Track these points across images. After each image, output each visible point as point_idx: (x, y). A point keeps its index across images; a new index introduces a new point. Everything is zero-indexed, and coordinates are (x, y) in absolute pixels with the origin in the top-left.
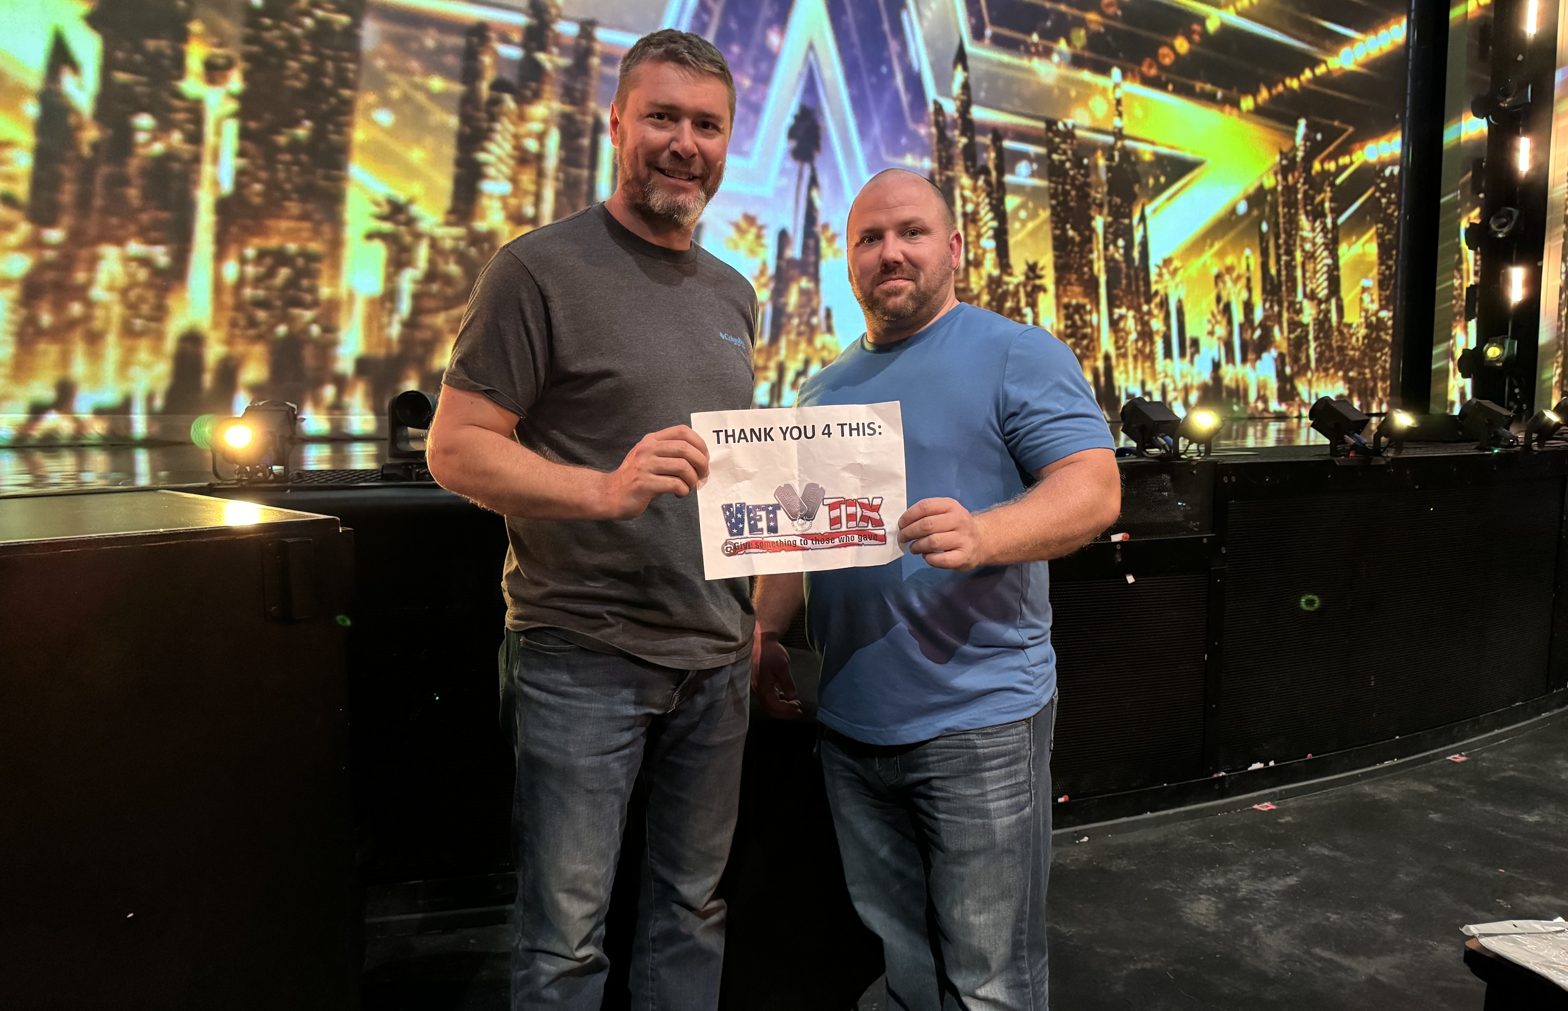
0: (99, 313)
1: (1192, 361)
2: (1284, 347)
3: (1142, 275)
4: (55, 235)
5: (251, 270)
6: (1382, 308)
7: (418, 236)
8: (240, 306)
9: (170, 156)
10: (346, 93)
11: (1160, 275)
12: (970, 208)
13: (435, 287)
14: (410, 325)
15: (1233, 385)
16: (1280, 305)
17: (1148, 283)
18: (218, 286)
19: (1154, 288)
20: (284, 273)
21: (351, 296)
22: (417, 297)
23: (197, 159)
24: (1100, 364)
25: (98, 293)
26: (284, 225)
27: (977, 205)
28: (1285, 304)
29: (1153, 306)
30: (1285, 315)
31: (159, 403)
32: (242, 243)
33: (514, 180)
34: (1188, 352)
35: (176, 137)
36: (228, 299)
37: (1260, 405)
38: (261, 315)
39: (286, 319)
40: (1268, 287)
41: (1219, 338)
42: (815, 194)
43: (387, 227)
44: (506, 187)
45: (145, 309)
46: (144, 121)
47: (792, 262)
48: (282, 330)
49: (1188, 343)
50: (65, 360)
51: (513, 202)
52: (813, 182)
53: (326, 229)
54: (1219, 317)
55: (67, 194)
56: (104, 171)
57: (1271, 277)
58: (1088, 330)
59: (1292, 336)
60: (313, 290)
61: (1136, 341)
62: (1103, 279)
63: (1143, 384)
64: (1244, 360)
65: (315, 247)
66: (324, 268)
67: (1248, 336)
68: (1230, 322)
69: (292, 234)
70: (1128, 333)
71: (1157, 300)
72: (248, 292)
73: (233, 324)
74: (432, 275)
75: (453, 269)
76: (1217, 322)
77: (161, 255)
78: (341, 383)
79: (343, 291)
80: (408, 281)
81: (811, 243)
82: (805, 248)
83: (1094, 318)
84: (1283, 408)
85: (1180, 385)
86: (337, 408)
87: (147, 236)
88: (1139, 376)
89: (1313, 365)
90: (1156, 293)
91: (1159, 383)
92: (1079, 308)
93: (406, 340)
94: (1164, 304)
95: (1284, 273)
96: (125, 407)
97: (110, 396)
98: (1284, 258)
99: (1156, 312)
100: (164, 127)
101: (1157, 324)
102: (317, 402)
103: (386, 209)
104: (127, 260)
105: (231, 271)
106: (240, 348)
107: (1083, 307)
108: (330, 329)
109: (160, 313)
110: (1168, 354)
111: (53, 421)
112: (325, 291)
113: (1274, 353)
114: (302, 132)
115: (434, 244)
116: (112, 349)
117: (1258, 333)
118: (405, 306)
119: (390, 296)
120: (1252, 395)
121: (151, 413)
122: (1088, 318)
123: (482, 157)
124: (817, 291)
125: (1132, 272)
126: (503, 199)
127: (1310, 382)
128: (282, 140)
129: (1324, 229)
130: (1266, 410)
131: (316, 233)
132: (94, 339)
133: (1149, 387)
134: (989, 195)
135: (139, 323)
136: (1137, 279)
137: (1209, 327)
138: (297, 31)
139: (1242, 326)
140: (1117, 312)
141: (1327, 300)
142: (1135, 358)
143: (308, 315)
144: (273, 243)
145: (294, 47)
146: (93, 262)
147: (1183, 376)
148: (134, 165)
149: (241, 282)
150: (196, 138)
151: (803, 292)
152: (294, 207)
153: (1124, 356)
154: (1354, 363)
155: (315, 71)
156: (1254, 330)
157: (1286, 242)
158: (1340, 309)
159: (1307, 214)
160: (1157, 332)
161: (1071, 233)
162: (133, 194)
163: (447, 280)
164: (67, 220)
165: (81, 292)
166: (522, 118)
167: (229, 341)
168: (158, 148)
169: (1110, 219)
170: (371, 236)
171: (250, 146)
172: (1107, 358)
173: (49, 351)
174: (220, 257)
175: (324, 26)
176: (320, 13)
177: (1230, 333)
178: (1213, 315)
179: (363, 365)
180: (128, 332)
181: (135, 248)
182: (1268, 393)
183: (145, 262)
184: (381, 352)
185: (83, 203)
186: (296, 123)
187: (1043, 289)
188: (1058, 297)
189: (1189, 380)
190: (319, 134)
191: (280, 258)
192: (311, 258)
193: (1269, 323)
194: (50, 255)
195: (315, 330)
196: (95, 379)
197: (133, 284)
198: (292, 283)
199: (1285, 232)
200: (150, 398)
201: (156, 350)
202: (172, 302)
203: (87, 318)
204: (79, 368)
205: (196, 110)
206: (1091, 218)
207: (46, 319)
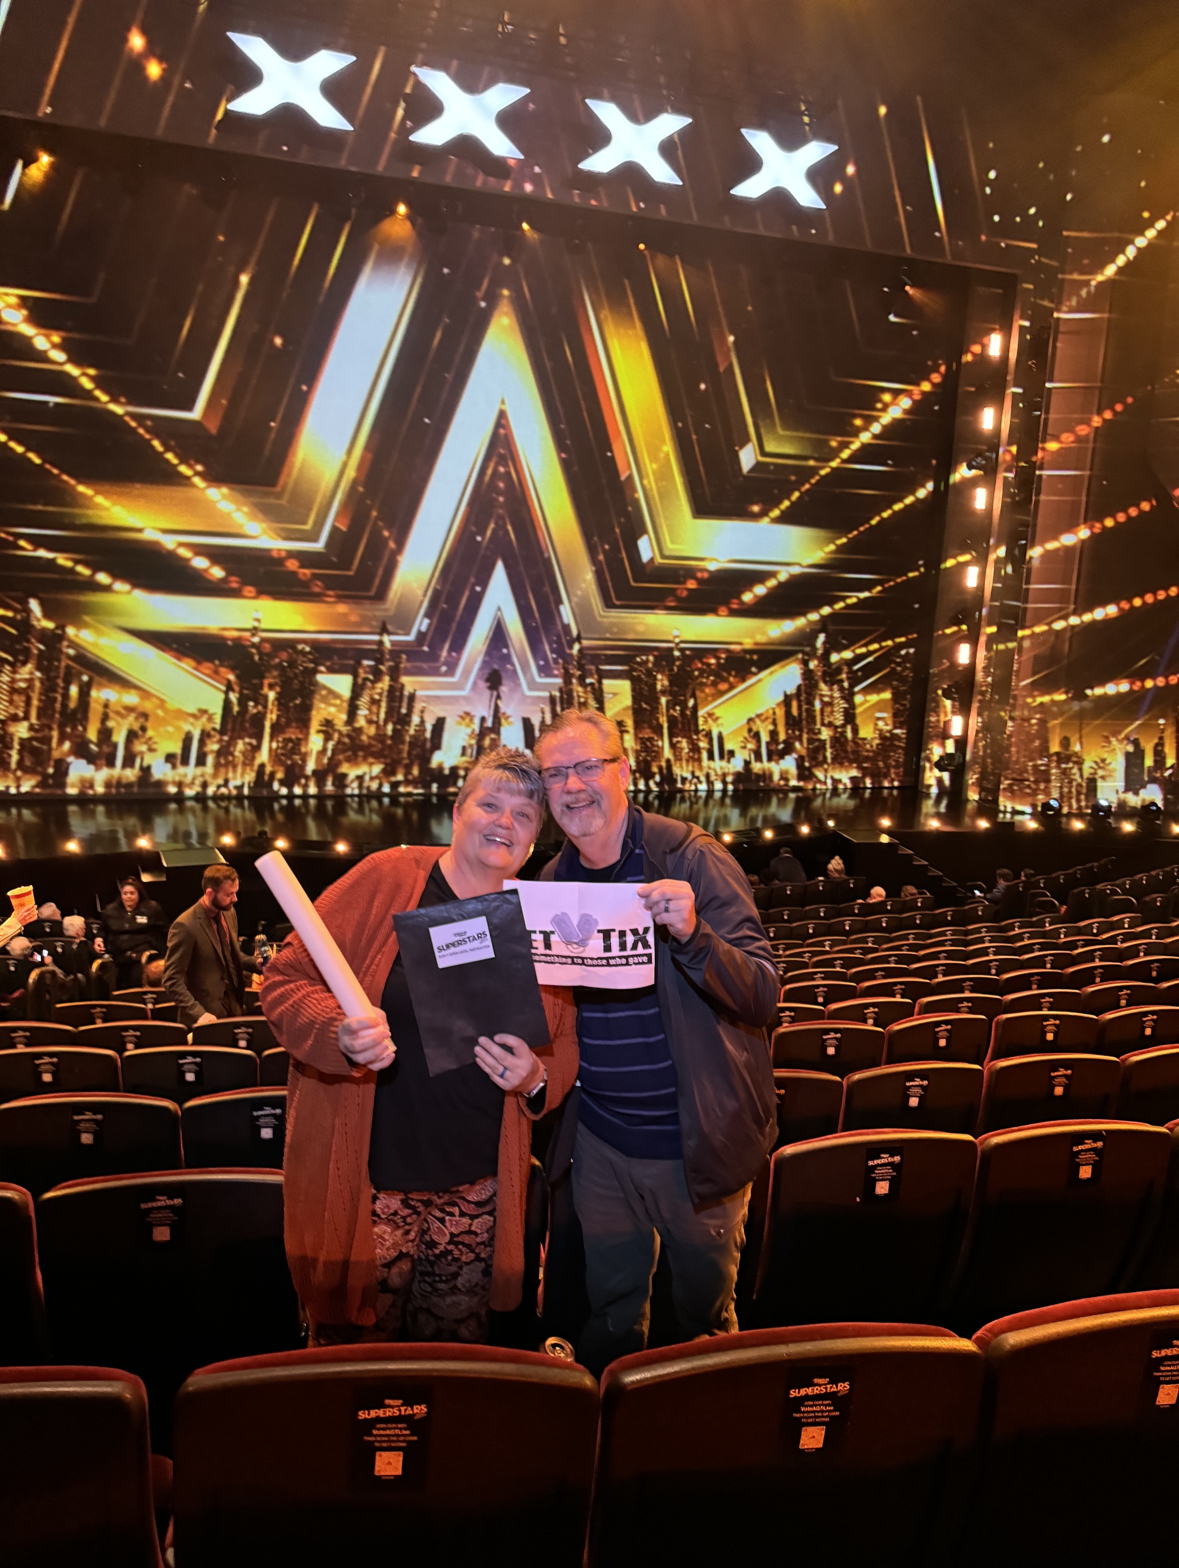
0: (236, 759)
1: (729, 761)
2: (804, 752)
3: (692, 722)
4: (226, 738)
5: (280, 745)
6: (895, 727)
7: (335, 730)
8: (277, 755)
9: (259, 713)
10: (312, 688)
11: (706, 722)
12: (582, 700)
13: (340, 747)
14: (330, 759)
15: (761, 772)
16: (801, 730)
17: (697, 725)
18: (270, 749)
19: (701, 728)
20: (290, 745)
21: (311, 750)
22: (333, 751)
23: (265, 713)
24: (664, 764)
25: (237, 753)
26: (291, 730)
27: (586, 699)
28: (805, 730)
29: (700, 736)
30: (805, 736)
31: (252, 785)
32: (277, 736)
33: (370, 710)
34: (726, 757)
35: (260, 708)
36: (273, 754)
37: (782, 783)
38: (283, 758)
39: (291, 759)
40: (791, 722)
41: (750, 750)
42: (499, 702)
43: (324, 728)
44: (366, 712)
45: (249, 757)
46: (251, 704)
47: (488, 728)
48: (289, 762)
49: (726, 752)
50: (227, 773)
51: (369, 717)
52: (499, 697)
53: (304, 731)
54: (750, 739)
55: (229, 726)
56: (239, 719)
57: (794, 717)
58: (656, 749)
59: (811, 747)
60: (300, 750)
61: (688, 753)
62: (665, 725)
63: (693, 773)
64: (770, 759)
65: (300, 736)
66: (303, 743)
67: (773, 747)
68: (759, 741)
69: (293, 733)
70: (682, 749)
71: (704, 733)
72: (279, 751)
73: (274, 761)
74: (339, 742)
75: (346, 740)
76: (748, 742)
77: (254, 742)
78: (307, 778)
79: (309, 749)
80: (330, 745)
81: (497, 721)
82: (494, 723)
83: (660, 743)
84: (801, 784)
85: (719, 772)
86: (306, 786)
87: (251, 737)
88: (690, 768)
89: (829, 760)
90: (703, 730)
91: (705, 772)
92: (650, 739)
93: (329, 764)
94: (709, 735)
95: (804, 714)
96: (242, 786)
97: (238, 782)
98: (805, 707)
99: (702, 738)
100: (257, 703)
101: (703, 744)
102: (299, 784)
103: (324, 723)
104: (245, 744)
105: (274, 745)
106: (277, 768)
107: (653, 738)
108: (304, 761)
109: (253, 758)
110: (711, 757)
111: (223, 790)
112: (303, 750)
113: (795, 755)
114: (298, 702)
115: (340, 732)
116: (239, 770)
117: (781, 746)
118: (329, 753)
119: (324, 751)
120: (776, 777)
121: (249, 787)
122: (655, 743)
123: (359, 703)
124: (499, 739)
125: (686, 721)
126: (366, 716)
127: (826, 771)
128: (291, 705)
129: (842, 689)
130: (786, 785)
131: (301, 732)
132: (235, 767)
133: (697, 773)
134: (594, 694)
135: (247, 762)
136: (689, 724)
137: (743, 745)
138: (297, 671)
139: (768, 744)
140: (675, 740)
141: (843, 726)
142: (688, 761)
143: (297, 757)
144: (287, 736)
145: (296, 675)
146: (235, 745)
147: (721, 768)
148: (248, 717)
149: (278, 747)
150: (265, 707)
151: (493, 740)
152: (294, 724)
153: (681, 760)
154: (867, 759)
155: (302, 683)
156: (778, 743)
157: (806, 698)
158: (855, 731)
159: (826, 682)
160: (704, 748)
161: (644, 706)
162: (247, 725)
163: (344, 744)
164: (229, 733)
165: (232, 754)
166: (373, 688)
167: (273, 766)
168: (255, 711)
169: (670, 698)
170: (319, 732)
171: (281, 708)
172: (668, 761)
173: (223, 770)
174: (271, 741)
175: (306, 668)
176: (305, 665)
177: (759, 747)
178: (745, 738)
179: (315, 772)
180: (244, 764)
181: (247, 740)
182: (789, 776)
183: (250, 744)
184: (320, 768)
185: (233, 730)
186: (296, 698)
187: (627, 732)
188: (636, 735)
189: (726, 770)
190: (303, 702)
191: (290, 740)
192: (299, 740)
193: (791, 741)
194: (224, 744)
195: (300, 762)
196: (235, 778)
197: (246, 750)
198: (293, 748)
199: (806, 693)
200: (249, 783)
201: (252, 770)
202: (257, 755)
203: (233, 760)
204: (230, 775)
205: (266, 697)
206: (659, 698)
207: (222, 761)
